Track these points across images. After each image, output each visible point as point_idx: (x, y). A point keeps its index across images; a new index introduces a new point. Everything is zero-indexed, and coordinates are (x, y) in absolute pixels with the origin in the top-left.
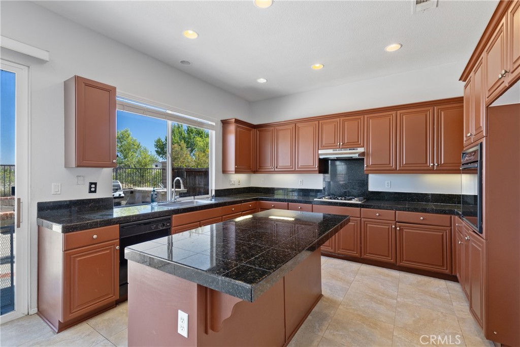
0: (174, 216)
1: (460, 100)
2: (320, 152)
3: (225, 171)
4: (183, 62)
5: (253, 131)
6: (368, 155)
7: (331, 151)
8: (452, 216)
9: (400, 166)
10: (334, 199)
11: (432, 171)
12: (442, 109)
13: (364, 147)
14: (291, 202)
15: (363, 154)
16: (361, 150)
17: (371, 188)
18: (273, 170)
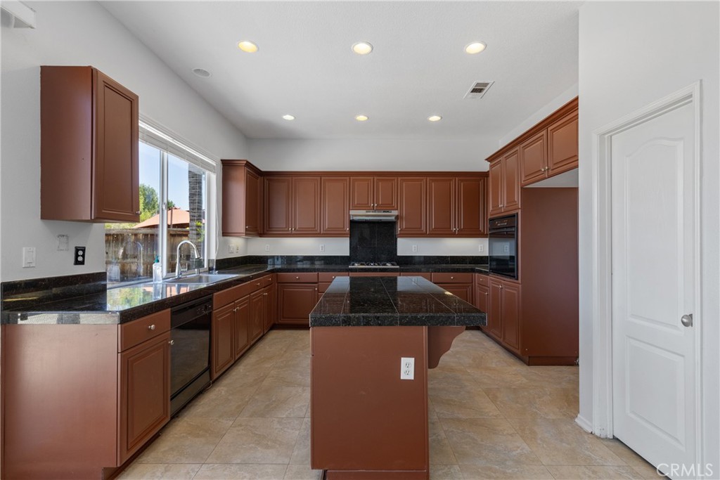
0: (215, 294)
1: (485, 175)
2: (352, 212)
3: (226, 231)
4: (197, 71)
5: (260, 179)
6: (402, 218)
7: (363, 212)
8: (474, 274)
9: (430, 230)
10: (368, 265)
11: (453, 235)
12: (462, 181)
13: (397, 209)
14: (323, 271)
15: (397, 217)
16: (395, 213)
17: (400, 252)
18: (290, 232)
